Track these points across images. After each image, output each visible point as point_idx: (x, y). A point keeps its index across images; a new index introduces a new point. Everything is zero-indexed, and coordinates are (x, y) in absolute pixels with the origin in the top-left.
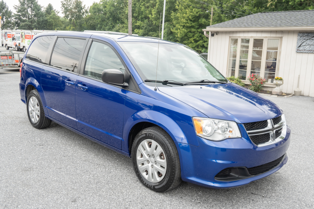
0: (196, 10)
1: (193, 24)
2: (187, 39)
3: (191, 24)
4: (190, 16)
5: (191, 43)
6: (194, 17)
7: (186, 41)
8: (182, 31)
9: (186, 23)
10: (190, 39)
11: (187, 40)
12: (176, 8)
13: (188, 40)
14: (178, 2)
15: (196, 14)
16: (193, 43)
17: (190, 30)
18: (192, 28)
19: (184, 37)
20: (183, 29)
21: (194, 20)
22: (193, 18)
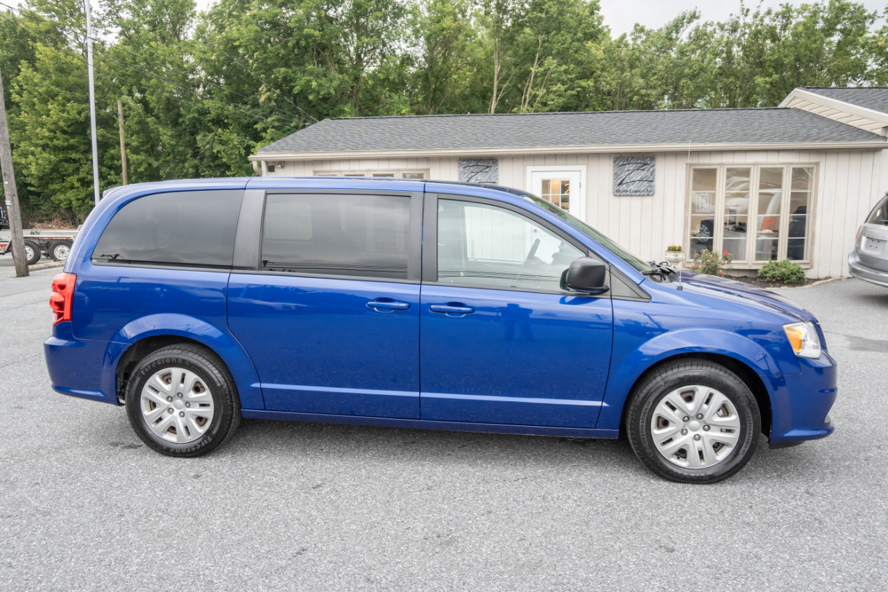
0: (74, 107)
1: (72, 141)
2: (58, 178)
3: (67, 140)
4: (62, 120)
5: (72, 188)
6: (72, 124)
7: (57, 184)
8: (42, 160)
9: (51, 139)
10: (69, 179)
11: (59, 182)
12: (13, 100)
13: (63, 182)
14: (18, 84)
15: (77, 116)
16: (78, 187)
17: (65, 156)
18: (70, 152)
19: (51, 174)
20: (46, 155)
21: (72, 132)
22: (69, 126)
